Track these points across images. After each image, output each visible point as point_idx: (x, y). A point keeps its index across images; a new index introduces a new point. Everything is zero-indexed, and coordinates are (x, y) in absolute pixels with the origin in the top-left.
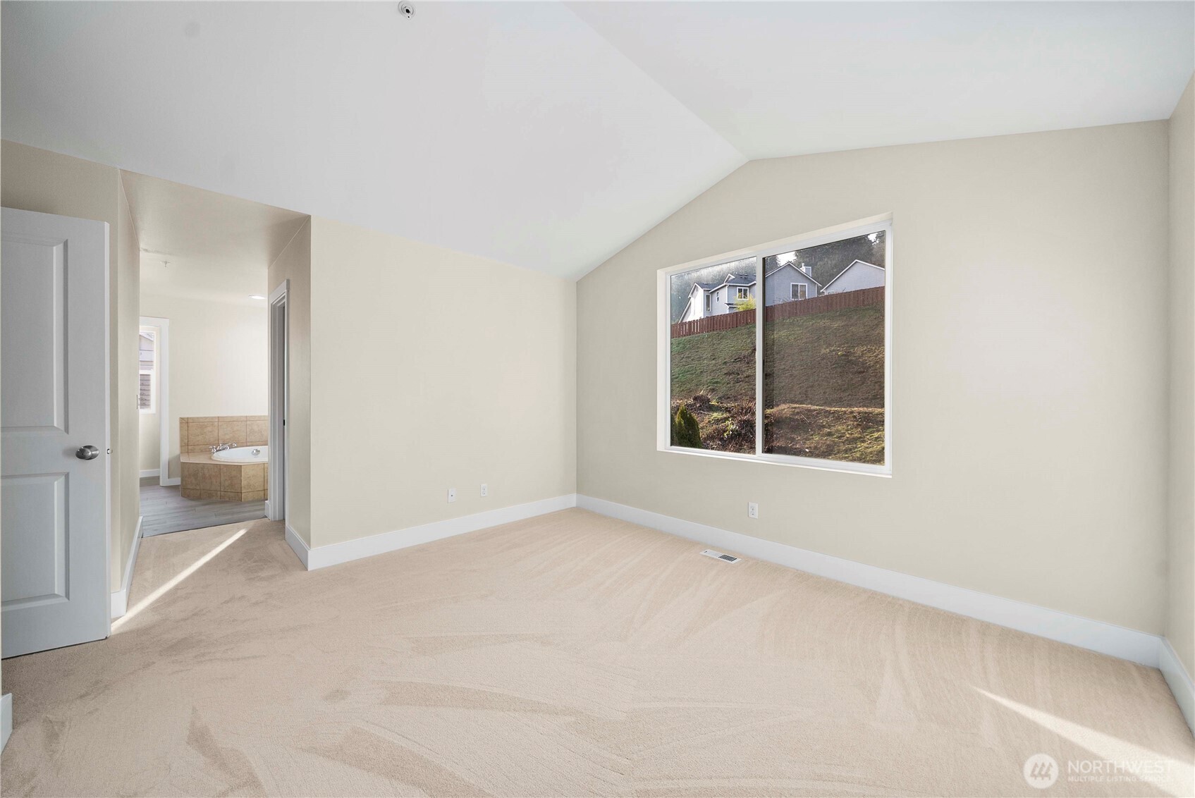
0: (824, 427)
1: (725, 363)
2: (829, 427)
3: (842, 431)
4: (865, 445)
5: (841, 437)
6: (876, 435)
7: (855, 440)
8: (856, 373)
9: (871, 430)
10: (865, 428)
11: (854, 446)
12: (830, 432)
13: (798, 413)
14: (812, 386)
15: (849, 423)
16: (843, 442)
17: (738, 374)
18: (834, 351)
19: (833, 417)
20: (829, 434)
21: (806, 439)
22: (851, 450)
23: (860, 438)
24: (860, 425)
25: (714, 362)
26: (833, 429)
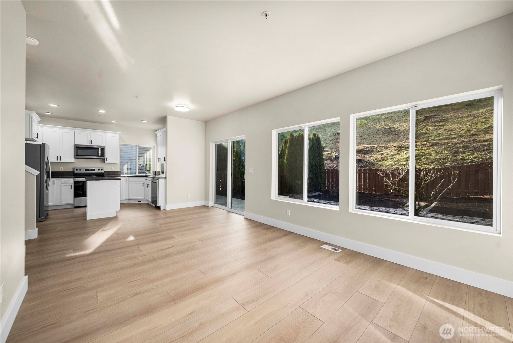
0: (379, 152)
1: (331, 136)
2: (382, 151)
3: (389, 152)
4: (400, 156)
5: (388, 154)
6: (405, 152)
7: (395, 155)
8: (394, 135)
9: (403, 151)
10: (399, 150)
11: (395, 156)
12: (383, 153)
13: (367, 148)
14: (373, 141)
15: (392, 149)
16: (390, 156)
17: (337, 140)
18: (383, 127)
19: (384, 148)
20: (383, 154)
21: (371, 156)
22: (393, 158)
23: (398, 154)
24: (397, 149)
25: (325, 136)
26: (384, 152)
